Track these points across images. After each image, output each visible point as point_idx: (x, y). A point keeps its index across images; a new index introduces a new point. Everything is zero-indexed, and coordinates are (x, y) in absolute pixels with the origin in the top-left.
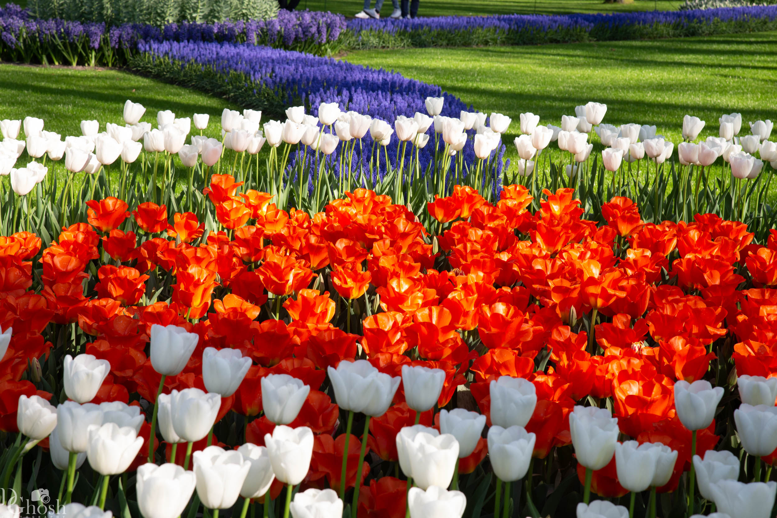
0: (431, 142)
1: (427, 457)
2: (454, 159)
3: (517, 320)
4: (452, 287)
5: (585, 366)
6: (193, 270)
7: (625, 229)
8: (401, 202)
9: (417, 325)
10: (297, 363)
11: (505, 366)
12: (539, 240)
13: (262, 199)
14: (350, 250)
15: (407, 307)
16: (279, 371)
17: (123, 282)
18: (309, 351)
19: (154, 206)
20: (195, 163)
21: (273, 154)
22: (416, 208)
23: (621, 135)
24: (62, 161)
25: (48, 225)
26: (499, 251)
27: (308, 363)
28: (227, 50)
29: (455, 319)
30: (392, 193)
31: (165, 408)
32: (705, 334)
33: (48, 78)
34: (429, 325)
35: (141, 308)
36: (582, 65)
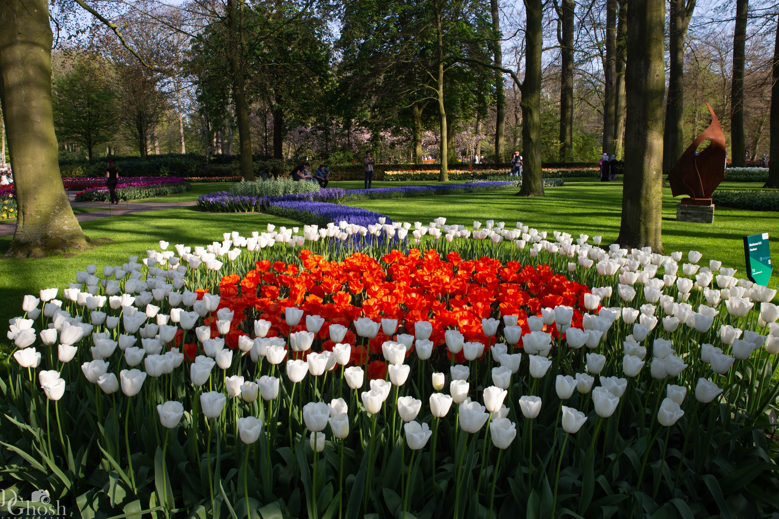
0: (382, 235)
1: (395, 353)
2: (391, 240)
3: (420, 299)
4: (395, 288)
5: (447, 315)
6: (297, 286)
7: (456, 264)
8: (372, 257)
9: (383, 303)
10: (339, 319)
11: (417, 316)
12: (425, 269)
13: (320, 258)
14: (355, 276)
15: (378, 296)
16: (334, 323)
17: (271, 292)
18: (343, 314)
19: (280, 262)
20: (294, 246)
21: (323, 241)
22: (378, 259)
23: (452, 229)
24: (246, 247)
25: (242, 271)
26: (411, 273)
27: (343, 319)
28: (302, 204)
29: (397, 300)
30: (368, 254)
31: (293, 339)
32: (489, 301)
33: (238, 217)
34: (387, 303)
35: (278, 301)
36: (433, 204)
